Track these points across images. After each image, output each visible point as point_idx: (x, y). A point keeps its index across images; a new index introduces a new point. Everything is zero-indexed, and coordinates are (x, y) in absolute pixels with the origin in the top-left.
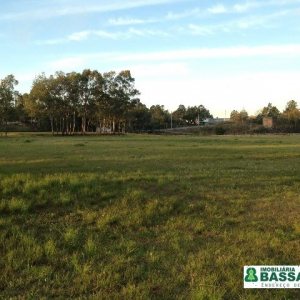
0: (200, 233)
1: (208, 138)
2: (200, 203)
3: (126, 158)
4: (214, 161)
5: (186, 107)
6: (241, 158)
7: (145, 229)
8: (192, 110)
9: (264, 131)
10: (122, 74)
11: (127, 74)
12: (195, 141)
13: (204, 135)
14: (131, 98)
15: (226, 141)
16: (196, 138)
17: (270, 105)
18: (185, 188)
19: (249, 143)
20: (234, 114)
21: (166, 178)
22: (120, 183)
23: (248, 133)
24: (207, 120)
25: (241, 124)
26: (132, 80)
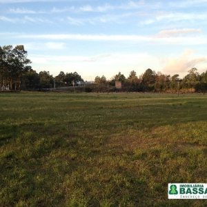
0: (73, 159)
1: (80, 94)
2: (74, 139)
3: (21, 109)
4: (84, 110)
5: (65, 73)
6: (102, 108)
7: (34, 160)
8: (69, 75)
9: (116, 90)
10: (18, 47)
11: (21, 48)
12: (71, 97)
13: (78, 92)
14: (25, 65)
15: (92, 97)
16: (72, 94)
17: (120, 73)
18: (64, 129)
19: (107, 98)
20: (97, 79)
21: (50, 123)
22: (15, 127)
23: (106, 91)
24: (79, 83)
25: (102, 85)
26: (25, 52)
